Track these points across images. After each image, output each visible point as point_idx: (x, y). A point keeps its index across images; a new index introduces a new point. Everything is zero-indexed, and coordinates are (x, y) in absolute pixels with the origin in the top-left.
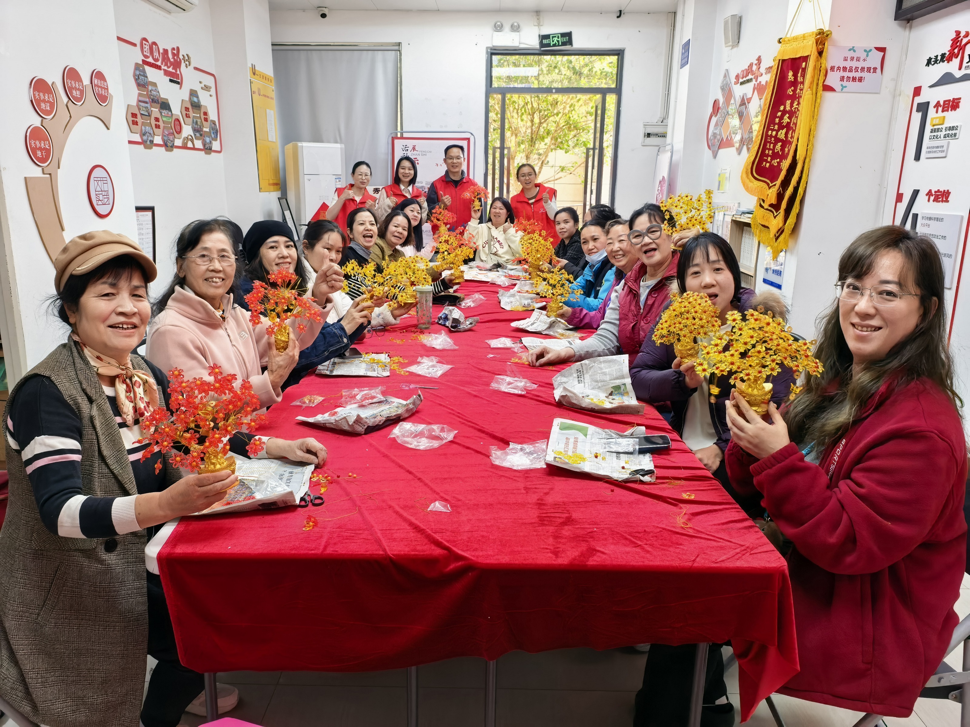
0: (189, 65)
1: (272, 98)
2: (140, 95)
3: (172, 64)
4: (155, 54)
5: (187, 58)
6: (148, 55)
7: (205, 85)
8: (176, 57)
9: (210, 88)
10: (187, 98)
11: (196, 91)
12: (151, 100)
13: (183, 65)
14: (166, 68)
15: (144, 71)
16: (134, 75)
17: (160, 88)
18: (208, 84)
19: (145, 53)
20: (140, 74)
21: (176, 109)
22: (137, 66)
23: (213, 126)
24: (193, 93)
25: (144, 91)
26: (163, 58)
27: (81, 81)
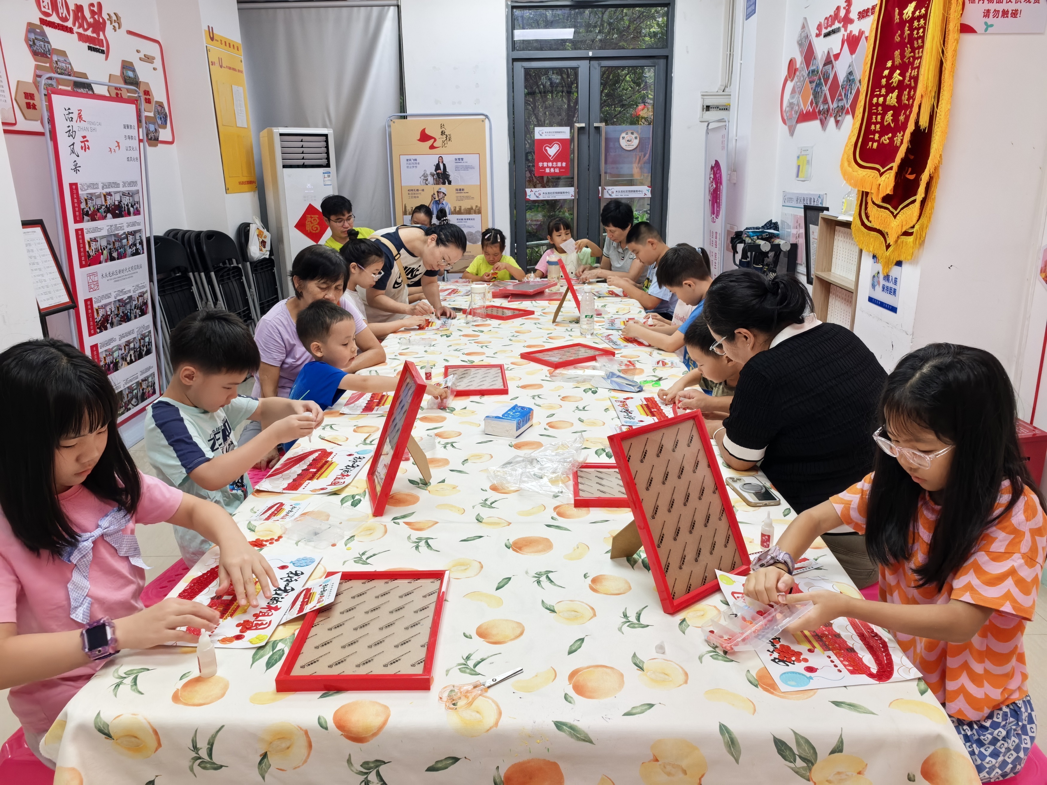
0: (119, 28)
1: (241, 72)
2: (37, 67)
3: (90, 25)
4: (61, 11)
5: (114, 18)
6: (50, 11)
7: (145, 55)
8: (96, 17)
9: (154, 58)
11: (131, 63)
13: (109, 27)
14: (81, 31)
15: (43, 34)
16: (27, 40)
17: (72, 59)
18: (149, 53)
19: (43, 9)
20: (36, 39)
22: (31, 28)
23: (159, 109)
24: (127, 66)
25: (46, 63)
26: (76, 18)
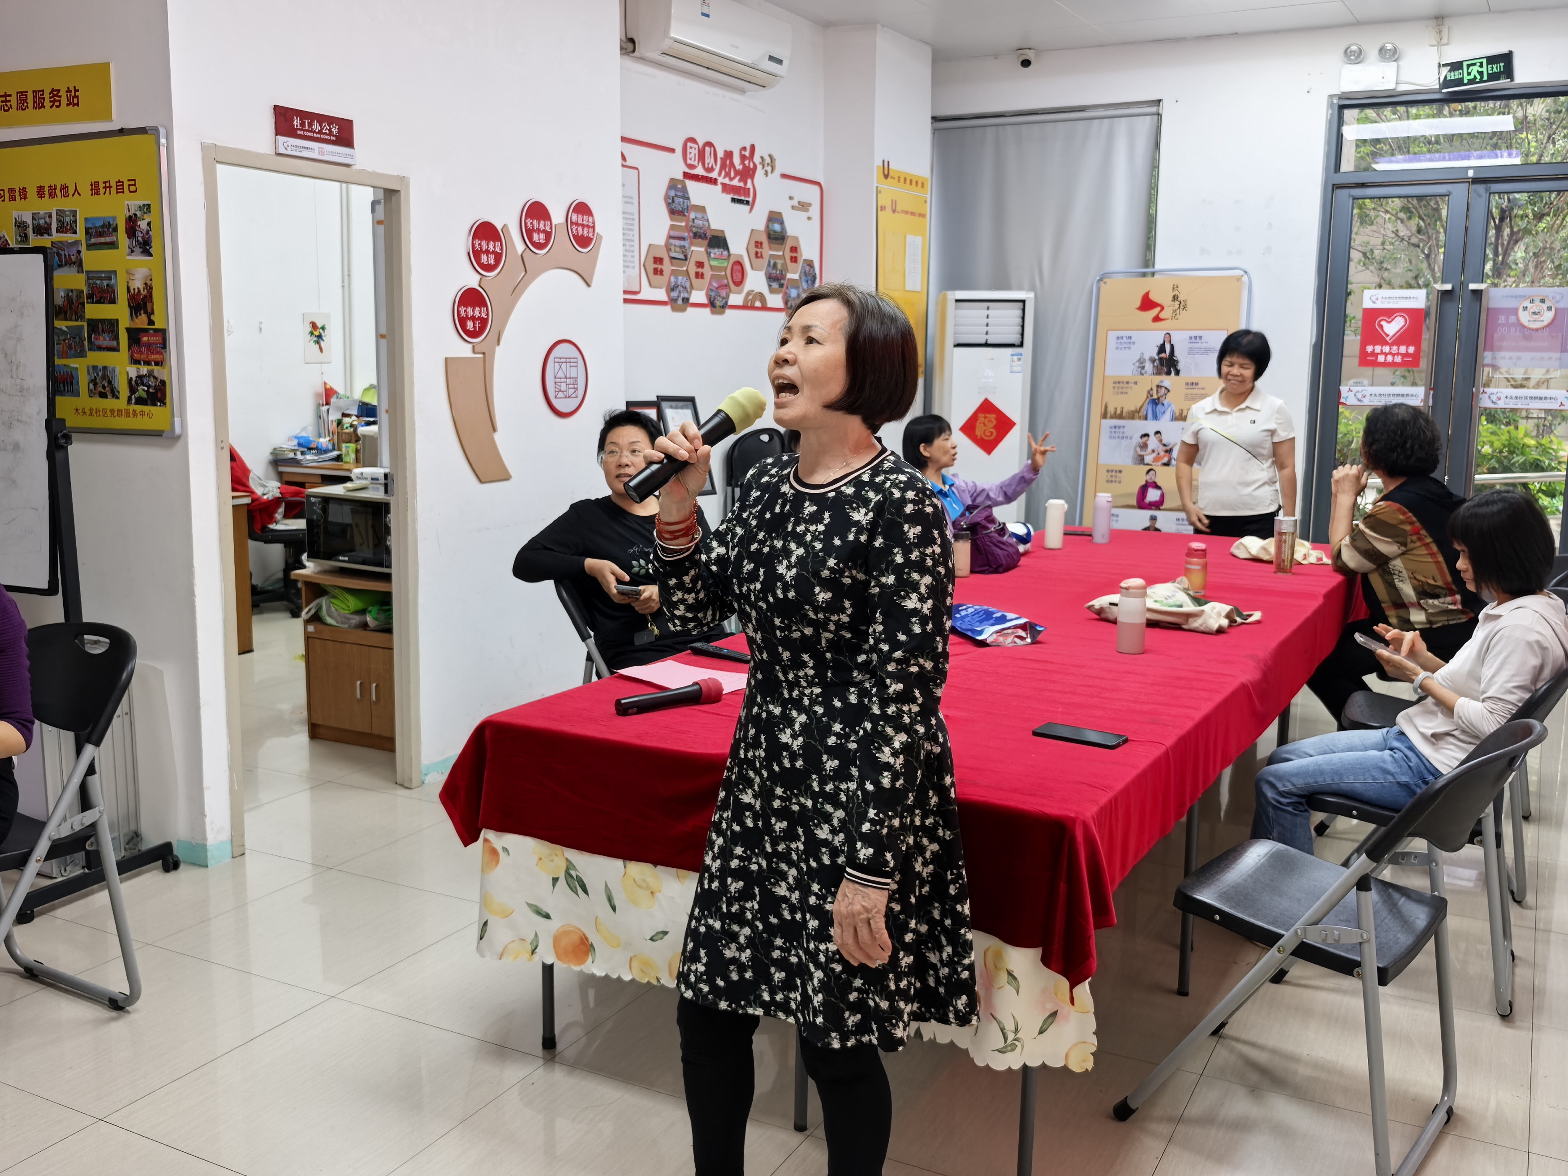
0: (772, 172)
1: (922, 215)
2: (672, 227)
3: (737, 173)
4: (707, 161)
5: (768, 160)
6: (696, 163)
7: (799, 202)
8: (747, 162)
9: (810, 205)
10: (761, 226)
11: (780, 214)
12: (691, 234)
13: (760, 172)
14: (726, 181)
15: (684, 189)
16: (667, 197)
17: (710, 215)
18: (804, 199)
19: (689, 162)
20: (676, 196)
21: (738, 246)
22: (673, 184)
23: (807, 268)
24: (775, 217)
25: (681, 222)
26: (723, 167)
27: (549, 219)
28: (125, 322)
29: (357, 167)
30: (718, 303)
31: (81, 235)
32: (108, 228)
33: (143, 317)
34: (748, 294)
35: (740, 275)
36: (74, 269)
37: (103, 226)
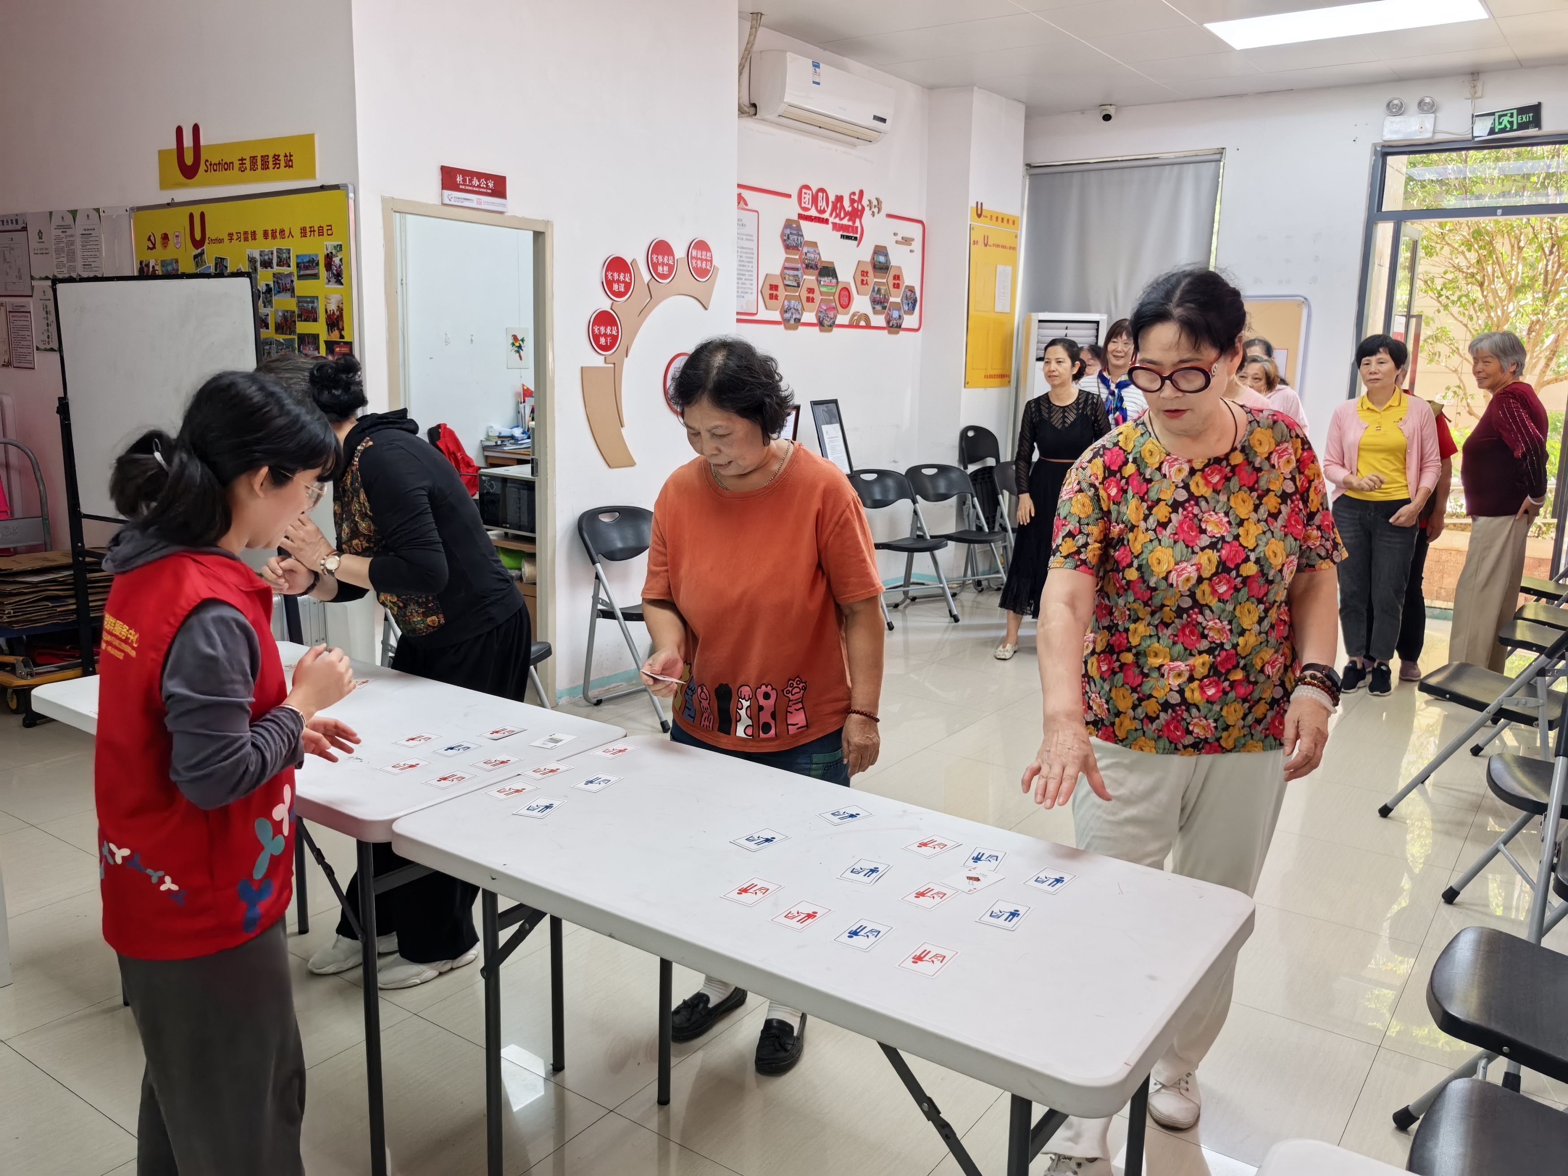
0: (879, 212)
1: (1017, 248)
2: (787, 260)
3: (846, 214)
4: (820, 204)
5: (875, 203)
6: (809, 206)
7: (903, 238)
8: (855, 205)
9: (913, 240)
10: (867, 258)
11: (885, 248)
12: (804, 266)
13: (867, 213)
14: (837, 221)
15: (799, 228)
16: (783, 234)
17: (821, 249)
18: (908, 236)
19: (803, 205)
20: (791, 233)
21: (846, 275)
22: (789, 224)
23: (909, 293)
24: (879, 251)
25: (796, 255)
26: (834, 208)
27: (673, 255)
28: (324, 337)
29: (509, 214)
30: (826, 323)
31: (293, 268)
32: (312, 263)
33: (336, 333)
34: (854, 315)
35: (847, 299)
36: (288, 294)
37: (309, 262)
